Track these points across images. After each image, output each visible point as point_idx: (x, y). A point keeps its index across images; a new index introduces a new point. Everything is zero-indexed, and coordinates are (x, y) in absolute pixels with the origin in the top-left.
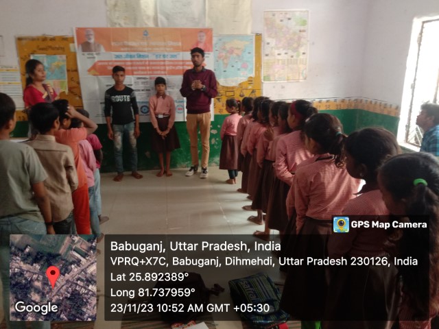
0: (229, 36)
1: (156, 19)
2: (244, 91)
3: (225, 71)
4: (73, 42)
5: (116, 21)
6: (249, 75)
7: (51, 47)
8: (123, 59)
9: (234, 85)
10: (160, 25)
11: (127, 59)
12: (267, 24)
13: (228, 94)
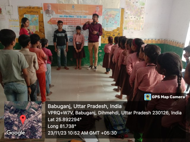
0: (110, 9)
1: (78, 1)
2: (115, 34)
3: (107, 24)
4: (42, 9)
5: (60, 1)
6: (118, 27)
7: (32, 11)
8: (63, 18)
9: (110, 30)
10: (80, 3)
11: (64, 18)
12: (127, 4)
13: (108, 34)
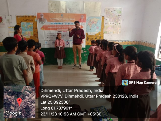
0: (92, 17)
1: (66, 10)
2: (97, 37)
3: (90, 30)
4: (36, 18)
5: (51, 11)
6: (99, 31)
7: (28, 19)
8: (53, 24)
9: (93, 34)
10: (67, 12)
11: (55, 24)
12: (106, 13)
13: (91, 38)
